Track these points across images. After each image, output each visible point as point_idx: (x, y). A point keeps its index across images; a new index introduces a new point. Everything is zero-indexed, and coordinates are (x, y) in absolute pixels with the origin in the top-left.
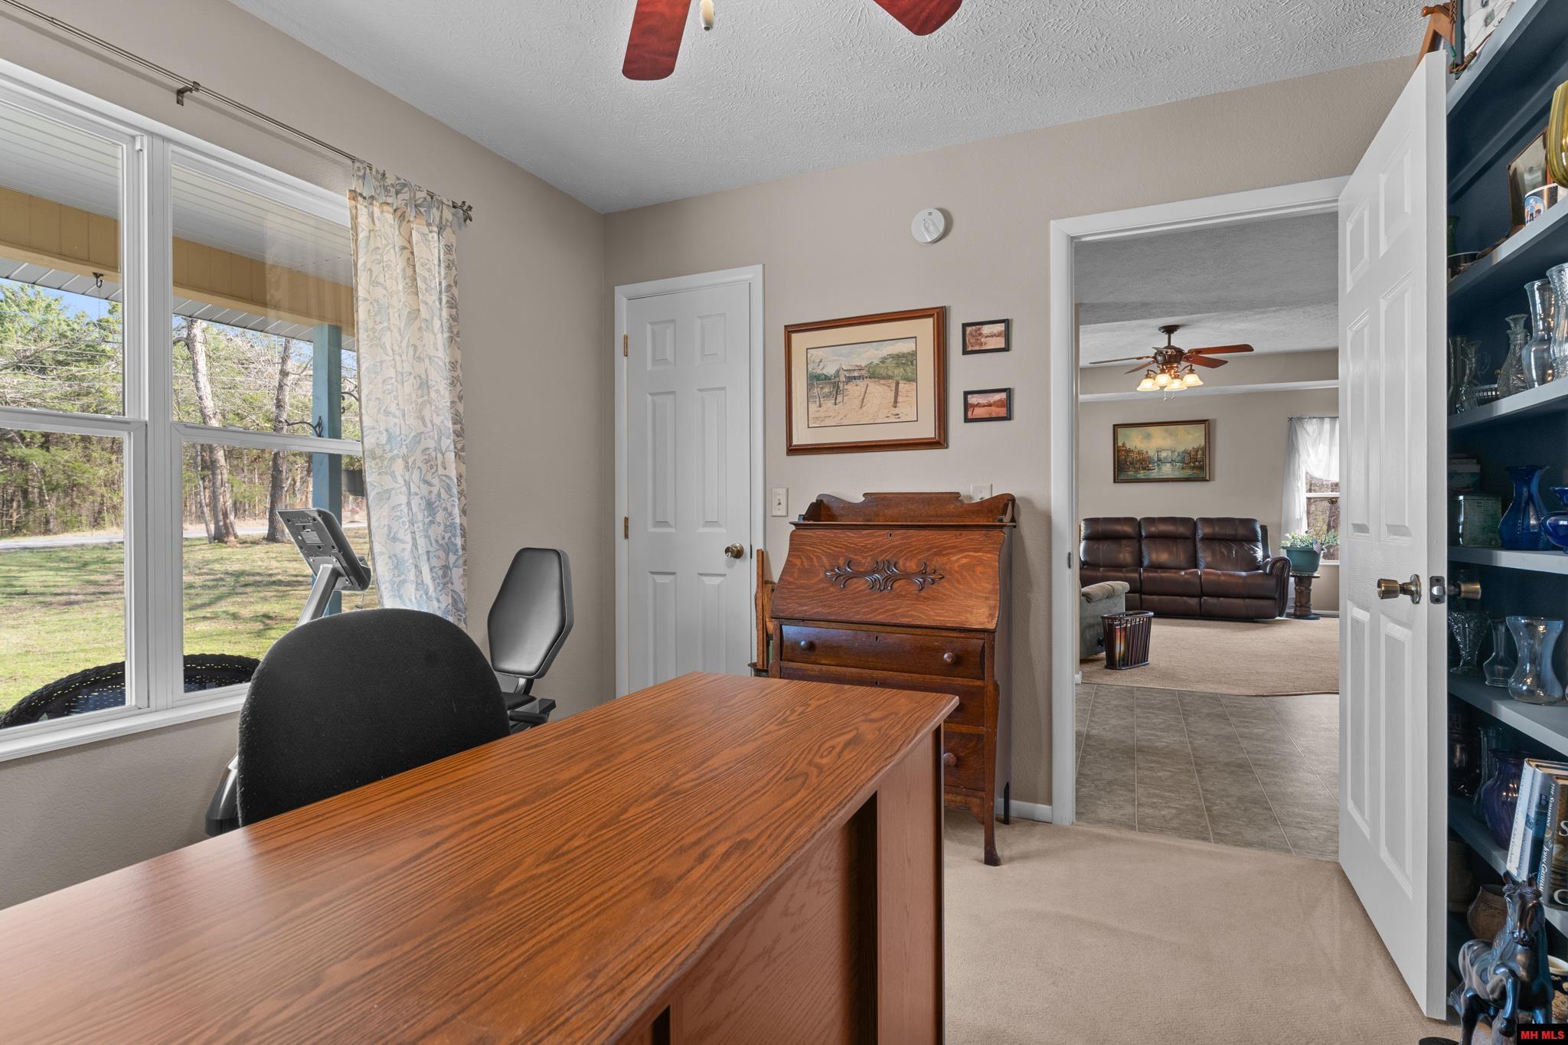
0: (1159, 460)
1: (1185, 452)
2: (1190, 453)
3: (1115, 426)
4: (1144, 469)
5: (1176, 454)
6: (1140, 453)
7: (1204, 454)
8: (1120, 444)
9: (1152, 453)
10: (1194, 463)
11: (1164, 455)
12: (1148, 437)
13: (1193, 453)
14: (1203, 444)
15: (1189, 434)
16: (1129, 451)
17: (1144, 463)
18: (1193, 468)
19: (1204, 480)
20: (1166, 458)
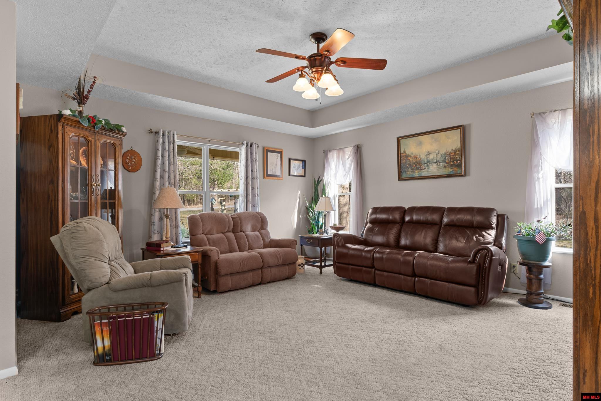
0: (428, 162)
1: (446, 153)
2: (450, 154)
3: (398, 138)
4: (418, 169)
5: (440, 155)
6: (415, 157)
7: (460, 154)
8: (402, 151)
9: (423, 157)
10: (453, 162)
11: (431, 157)
12: (420, 144)
13: (452, 154)
14: (459, 146)
15: (449, 138)
16: (407, 156)
17: (418, 164)
18: (453, 166)
19: (460, 175)
20: (432, 159)
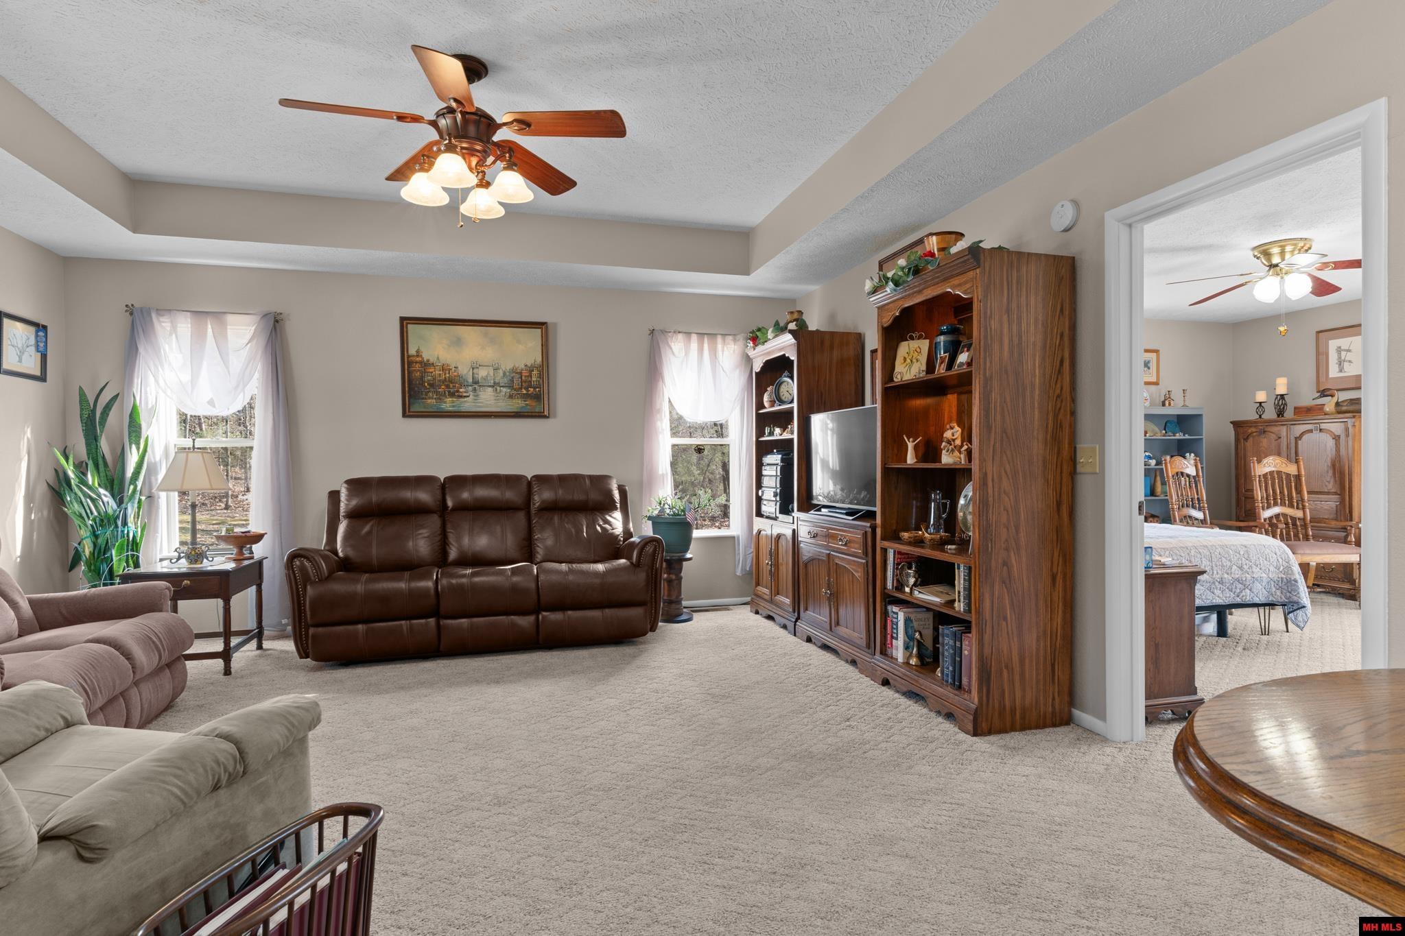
0: (476, 382)
1: (513, 371)
2: (521, 373)
3: (403, 320)
4: (452, 395)
5: (501, 374)
6: (444, 368)
7: (541, 376)
8: (412, 351)
9: (464, 371)
10: (527, 389)
11: (482, 373)
12: (458, 342)
13: (525, 373)
14: (539, 360)
15: (519, 342)
16: (426, 364)
17: (452, 385)
18: (526, 397)
19: (541, 416)
20: (485, 379)
